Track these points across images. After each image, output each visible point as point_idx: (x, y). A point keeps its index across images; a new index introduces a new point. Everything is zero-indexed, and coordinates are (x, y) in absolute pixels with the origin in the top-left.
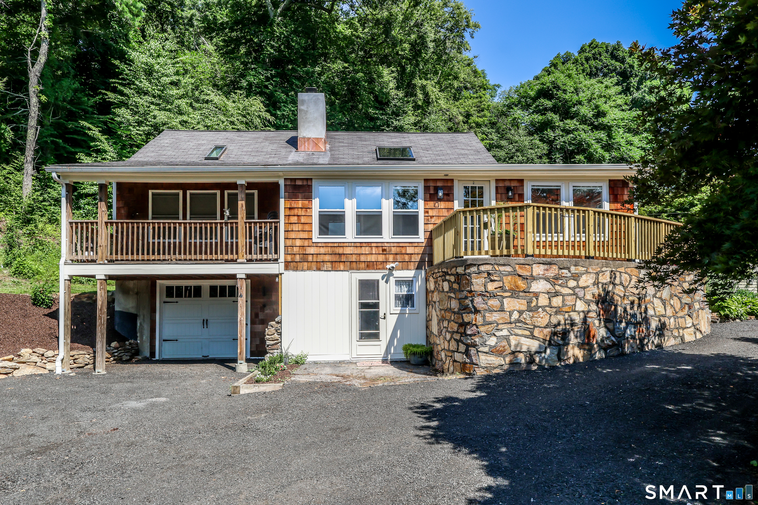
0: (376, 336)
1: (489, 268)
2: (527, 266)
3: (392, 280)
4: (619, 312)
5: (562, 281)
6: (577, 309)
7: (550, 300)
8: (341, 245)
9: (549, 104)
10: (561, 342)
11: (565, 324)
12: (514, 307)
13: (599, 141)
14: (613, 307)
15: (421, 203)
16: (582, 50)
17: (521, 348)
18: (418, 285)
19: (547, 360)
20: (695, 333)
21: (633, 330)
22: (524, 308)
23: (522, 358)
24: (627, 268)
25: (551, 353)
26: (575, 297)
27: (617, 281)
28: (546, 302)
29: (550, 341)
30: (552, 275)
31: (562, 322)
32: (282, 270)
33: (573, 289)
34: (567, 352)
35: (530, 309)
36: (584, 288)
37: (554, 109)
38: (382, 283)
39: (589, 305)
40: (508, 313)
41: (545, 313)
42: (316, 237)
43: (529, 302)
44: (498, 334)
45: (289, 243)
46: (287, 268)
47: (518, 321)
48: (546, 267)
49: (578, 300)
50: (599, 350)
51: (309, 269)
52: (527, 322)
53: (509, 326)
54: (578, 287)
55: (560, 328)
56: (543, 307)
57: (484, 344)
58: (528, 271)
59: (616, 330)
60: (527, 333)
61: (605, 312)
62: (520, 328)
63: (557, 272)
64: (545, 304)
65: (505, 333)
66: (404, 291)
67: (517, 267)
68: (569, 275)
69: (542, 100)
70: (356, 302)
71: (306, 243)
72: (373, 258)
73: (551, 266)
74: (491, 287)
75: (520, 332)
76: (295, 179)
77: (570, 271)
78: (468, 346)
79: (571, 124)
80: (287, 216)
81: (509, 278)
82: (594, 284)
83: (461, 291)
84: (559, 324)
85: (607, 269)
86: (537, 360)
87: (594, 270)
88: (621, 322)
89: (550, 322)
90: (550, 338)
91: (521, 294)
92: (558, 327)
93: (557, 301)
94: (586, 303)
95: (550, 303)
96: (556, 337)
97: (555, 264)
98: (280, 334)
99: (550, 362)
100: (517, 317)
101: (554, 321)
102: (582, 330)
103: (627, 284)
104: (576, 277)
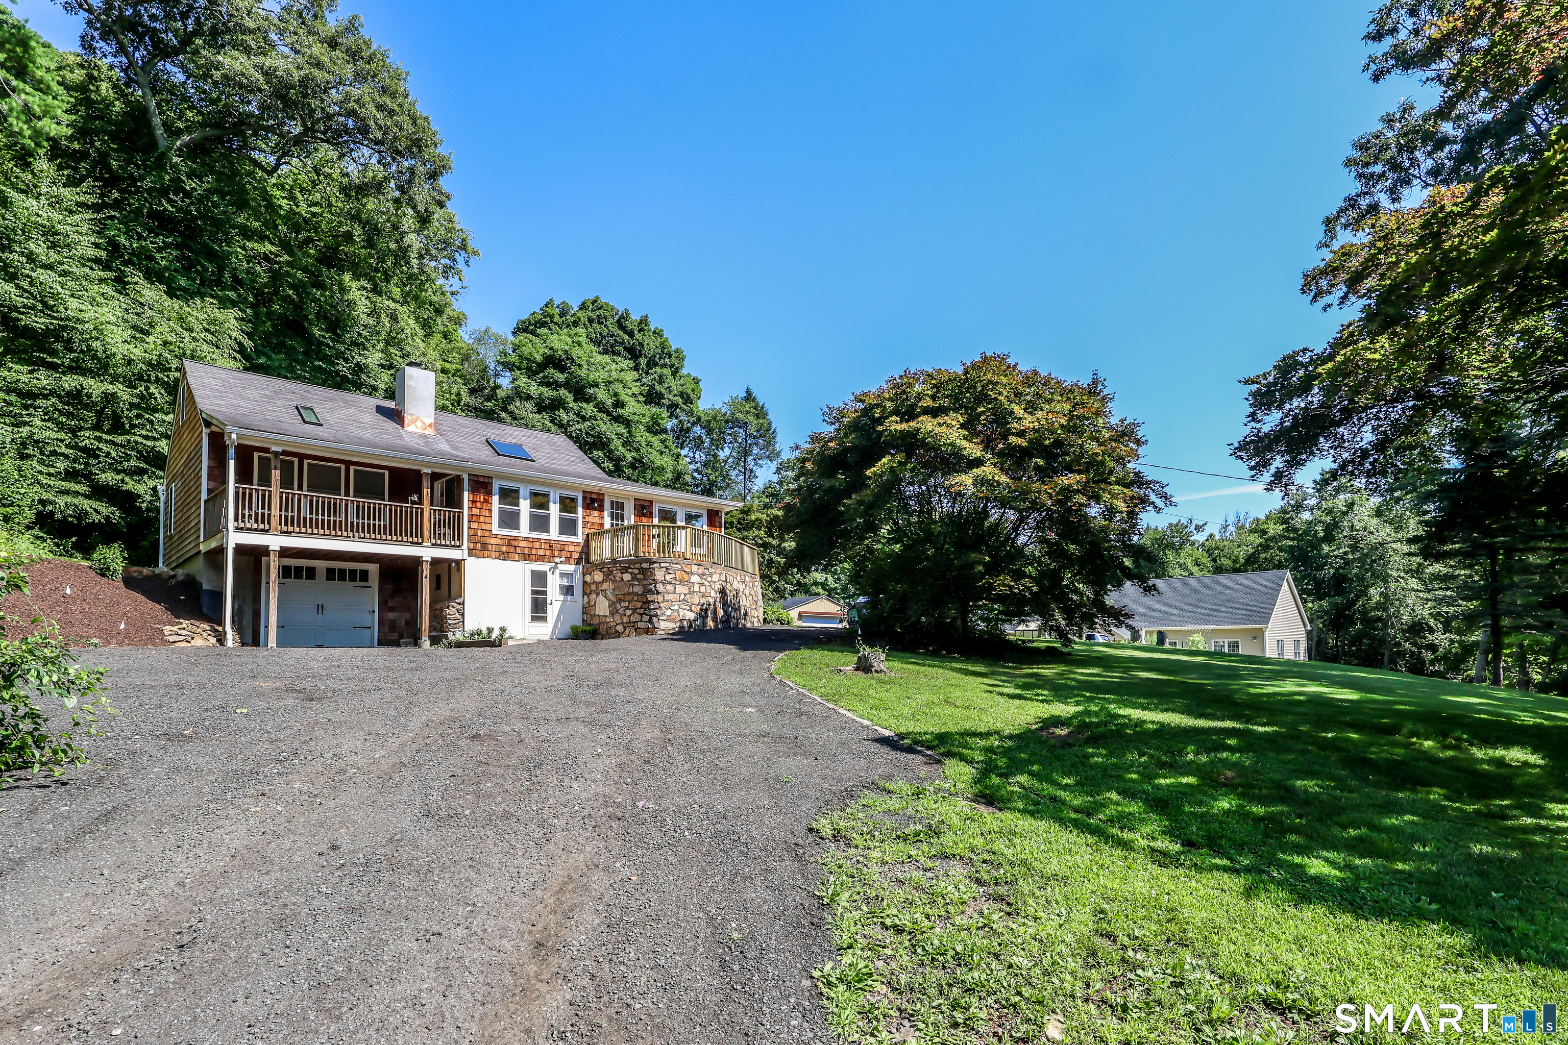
0: (544, 619)
1: (667, 565)
2: (688, 566)
3: (557, 572)
4: (729, 601)
5: (705, 577)
6: (711, 596)
7: (700, 588)
8: (515, 539)
9: (561, 377)
10: (704, 616)
12: (681, 591)
13: (619, 436)
14: (726, 597)
15: (580, 510)
16: (583, 307)
17: (685, 618)
18: (578, 578)
19: (698, 626)
21: (734, 613)
22: (686, 592)
23: (685, 623)
25: (701, 622)
26: (710, 588)
27: (728, 580)
28: (698, 590)
29: (699, 615)
30: (701, 572)
31: (705, 603)
32: (466, 556)
33: (709, 582)
34: (707, 622)
35: (689, 593)
36: (714, 583)
37: (566, 385)
38: (549, 574)
40: (678, 595)
41: (697, 596)
42: (496, 529)
43: (689, 589)
44: (672, 608)
45: (472, 532)
46: (470, 555)
48: (698, 567)
49: (712, 590)
50: (720, 623)
51: (489, 557)
52: (688, 601)
53: (678, 603)
54: (712, 581)
56: (696, 593)
57: (663, 614)
58: (689, 569)
59: (727, 612)
60: (688, 608)
61: (723, 599)
62: (684, 605)
65: (676, 608)
66: (565, 582)
67: (683, 566)
68: (708, 573)
69: (552, 371)
70: (528, 589)
71: (487, 534)
72: (541, 552)
73: (700, 567)
74: (668, 577)
75: (684, 607)
76: (478, 476)
78: (651, 616)
79: (589, 409)
80: (470, 508)
81: (679, 572)
82: (718, 581)
83: (645, 579)
84: (703, 604)
85: (724, 572)
86: (694, 625)
87: (718, 572)
88: (729, 607)
89: (699, 602)
90: (699, 613)
91: (685, 583)
92: (703, 606)
93: (703, 589)
94: (715, 592)
95: (700, 590)
96: (702, 613)
97: (703, 566)
98: (463, 615)
100: (683, 598)
101: (701, 602)
102: (713, 609)
104: (711, 575)
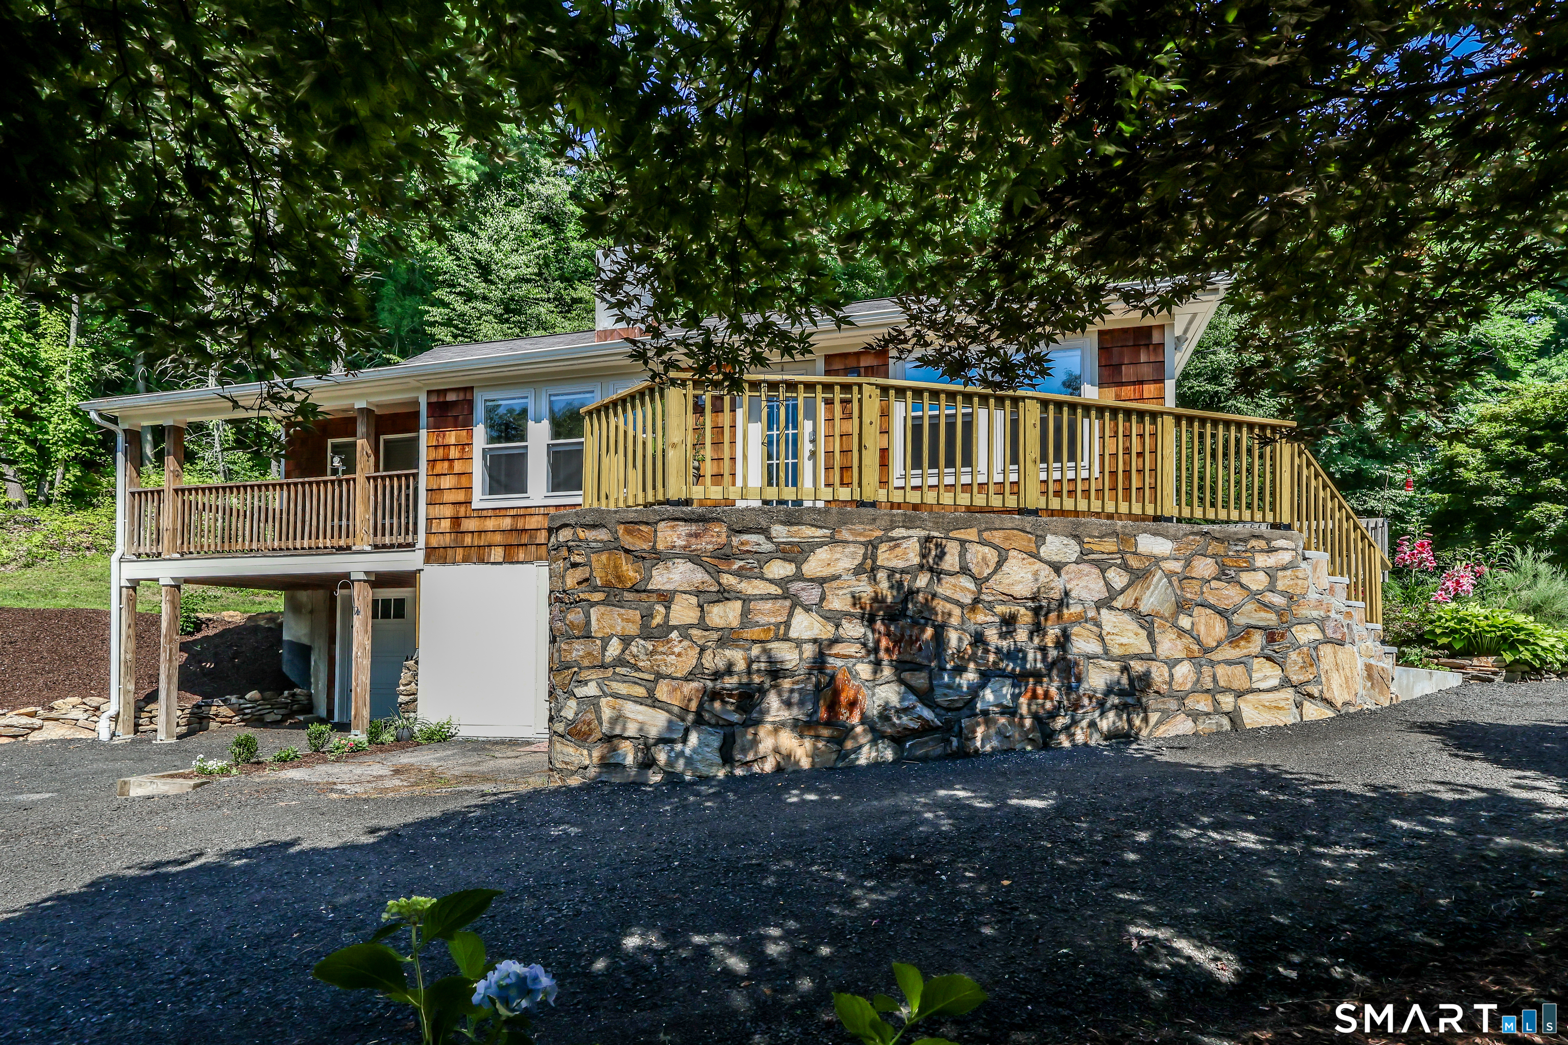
1: (568, 534)
2: (643, 528)
4: (954, 643)
5: (742, 563)
6: (793, 634)
7: (702, 610)
8: (521, 513)
10: (736, 718)
11: (749, 672)
12: (612, 627)
14: (929, 632)
17: (624, 729)
19: (689, 761)
20: (1299, 705)
21: (1007, 691)
22: (633, 629)
23: (629, 755)
24: (986, 529)
25: (702, 743)
26: (788, 603)
27: (951, 561)
28: (692, 616)
29: (699, 713)
30: (710, 547)
31: (741, 666)
32: (421, 564)
33: (782, 582)
34: (755, 742)
35: (647, 633)
36: (821, 581)
39: (837, 626)
40: (598, 642)
41: (686, 643)
42: (479, 499)
43: (647, 616)
44: (581, 692)
45: (434, 511)
46: (429, 559)
47: (620, 661)
48: (694, 528)
49: (799, 610)
50: (874, 742)
51: (466, 560)
52: (641, 664)
53: (600, 674)
54: (799, 577)
55: (730, 682)
56: (684, 631)
57: (559, 715)
58: (646, 540)
59: (938, 692)
60: (641, 691)
61: (897, 642)
62: (624, 679)
63: (723, 539)
64: (689, 621)
65: (591, 690)
67: (621, 529)
68: (767, 547)
71: (462, 511)
73: (708, 525)
74: (570, 580)
75: (622, 688)
76: (445, 391)
77: (769, 538)
80: (432, 462)
81: (604, 557)
82: (858, 571)
84: (729, 670)
85: (911, 532)
86: (662, 757)
87: (860, 534)
88: (960, 670)
89: (700, 664)
90: (701, 705)
91: (628, 596)
92: (727, 679)
93: (725, 614)
94: (827, 618)
95: (702, 618)
96: (717, 705)
97: (718, 520)
99: (699, 766)
100: (617, 652)
101: (713, 661)
102: (810, 687)
103: (986, 572)
104: (794, 553)
